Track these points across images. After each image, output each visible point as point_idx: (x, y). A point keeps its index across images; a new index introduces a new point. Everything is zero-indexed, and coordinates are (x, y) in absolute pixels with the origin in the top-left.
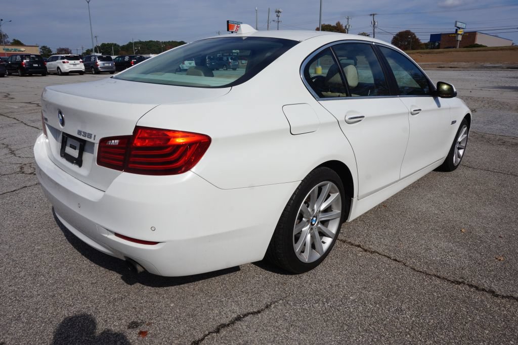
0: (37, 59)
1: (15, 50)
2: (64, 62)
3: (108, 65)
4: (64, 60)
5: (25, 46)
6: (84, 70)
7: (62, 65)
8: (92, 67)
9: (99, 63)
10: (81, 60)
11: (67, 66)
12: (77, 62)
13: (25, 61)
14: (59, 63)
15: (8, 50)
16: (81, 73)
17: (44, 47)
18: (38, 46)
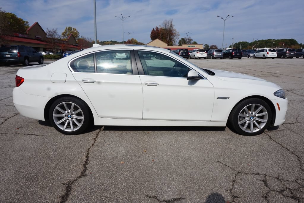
0: (186, 51)
1: (193, 46)
2: (197, 53)
3: (219, 54)
4: (197, 52)
5: (198, 44)
6: (206, 57)
7: (196, 54)
8: (211, 55)
9: (215, 53)
10: (206, 52)
11: (198, 55)
12: (204, 52)
13: (181, 52)
14: (195, 53)
15: (190, 47)
16: (205, 58)
17: (206, 44)
18: (203, 44)
